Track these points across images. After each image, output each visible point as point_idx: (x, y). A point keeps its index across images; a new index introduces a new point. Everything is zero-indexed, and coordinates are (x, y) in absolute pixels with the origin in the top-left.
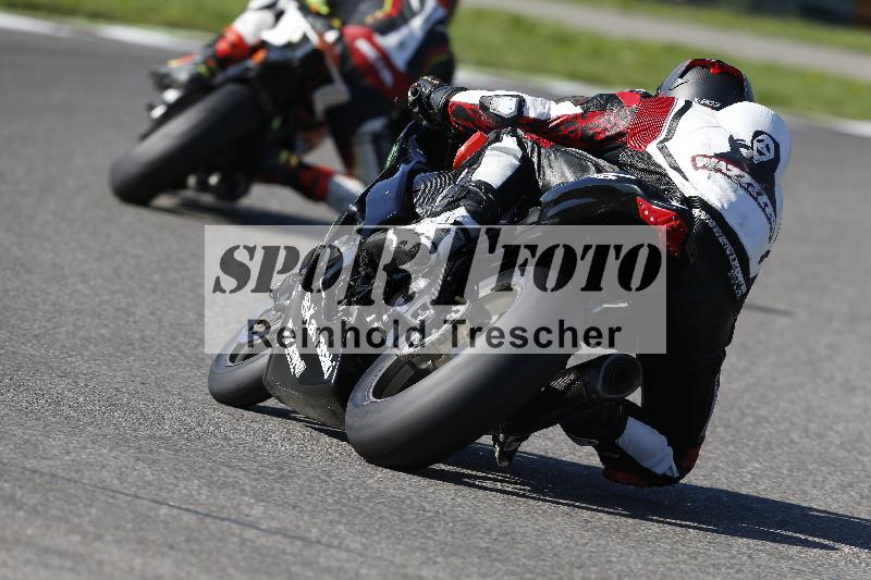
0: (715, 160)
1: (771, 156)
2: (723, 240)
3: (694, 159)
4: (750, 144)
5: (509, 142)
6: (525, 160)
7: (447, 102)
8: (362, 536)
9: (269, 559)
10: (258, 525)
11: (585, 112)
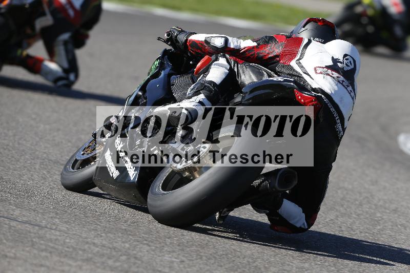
0: (325, 69)
1: (352, 67)
2: (332, 109)
3: (315, 69)
4: (342, 61)
5: (222, 61)
6: (231, 70)
7: (187, 40)
8: (67, 224)
9: (23, 235)
10: (17, 219)
11: (258, 44)
